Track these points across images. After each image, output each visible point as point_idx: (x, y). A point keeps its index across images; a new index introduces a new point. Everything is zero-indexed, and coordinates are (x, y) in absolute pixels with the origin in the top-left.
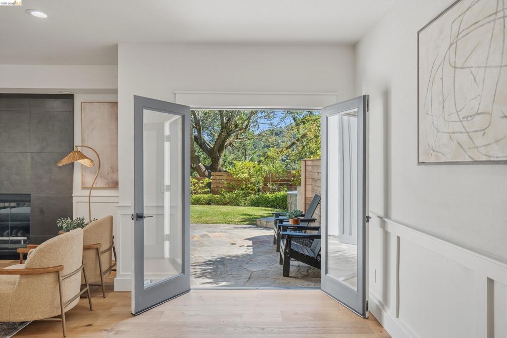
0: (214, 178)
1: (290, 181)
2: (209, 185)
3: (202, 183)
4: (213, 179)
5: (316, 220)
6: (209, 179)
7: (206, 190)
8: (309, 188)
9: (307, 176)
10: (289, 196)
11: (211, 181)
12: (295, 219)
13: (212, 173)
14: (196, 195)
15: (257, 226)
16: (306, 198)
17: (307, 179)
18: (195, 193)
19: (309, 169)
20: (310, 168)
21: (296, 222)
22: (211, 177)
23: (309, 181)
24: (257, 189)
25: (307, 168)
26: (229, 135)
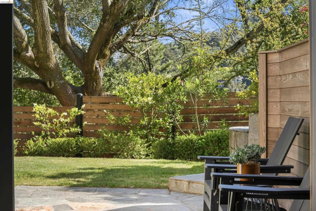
0: (89, 108)
1: (234, 112)
2: (79, 120)
3: (65, 117)
4: (87, 110)
5: (293, 167)
6: (79, 108)
7: (73, 130)
8: (275, 109)
9: (269, 83)
10: (233, 134)
11: (83, 112)
12: (248, 163)
13: (86, 98)
14: (53, 140)
15: (170, 191)
16: (269, 130)
17: (270, 92)
18: (53, 137)
19: (274, 69)
20: (277, 67)
21: (251, 169)
22: (83, 106)
23: (275, 96)
24: (169, 127)
25: (271, 68)
26: (117, 28)
